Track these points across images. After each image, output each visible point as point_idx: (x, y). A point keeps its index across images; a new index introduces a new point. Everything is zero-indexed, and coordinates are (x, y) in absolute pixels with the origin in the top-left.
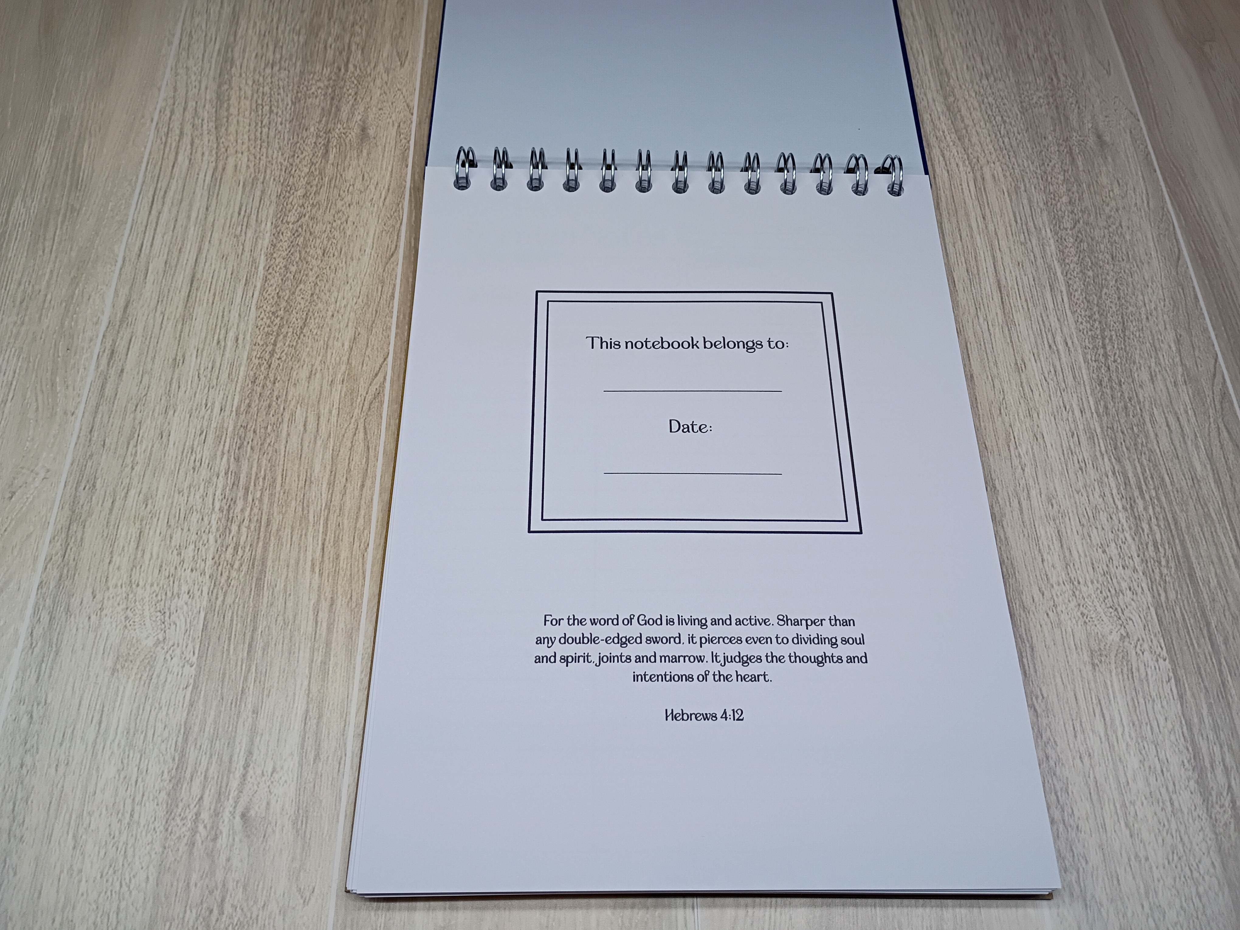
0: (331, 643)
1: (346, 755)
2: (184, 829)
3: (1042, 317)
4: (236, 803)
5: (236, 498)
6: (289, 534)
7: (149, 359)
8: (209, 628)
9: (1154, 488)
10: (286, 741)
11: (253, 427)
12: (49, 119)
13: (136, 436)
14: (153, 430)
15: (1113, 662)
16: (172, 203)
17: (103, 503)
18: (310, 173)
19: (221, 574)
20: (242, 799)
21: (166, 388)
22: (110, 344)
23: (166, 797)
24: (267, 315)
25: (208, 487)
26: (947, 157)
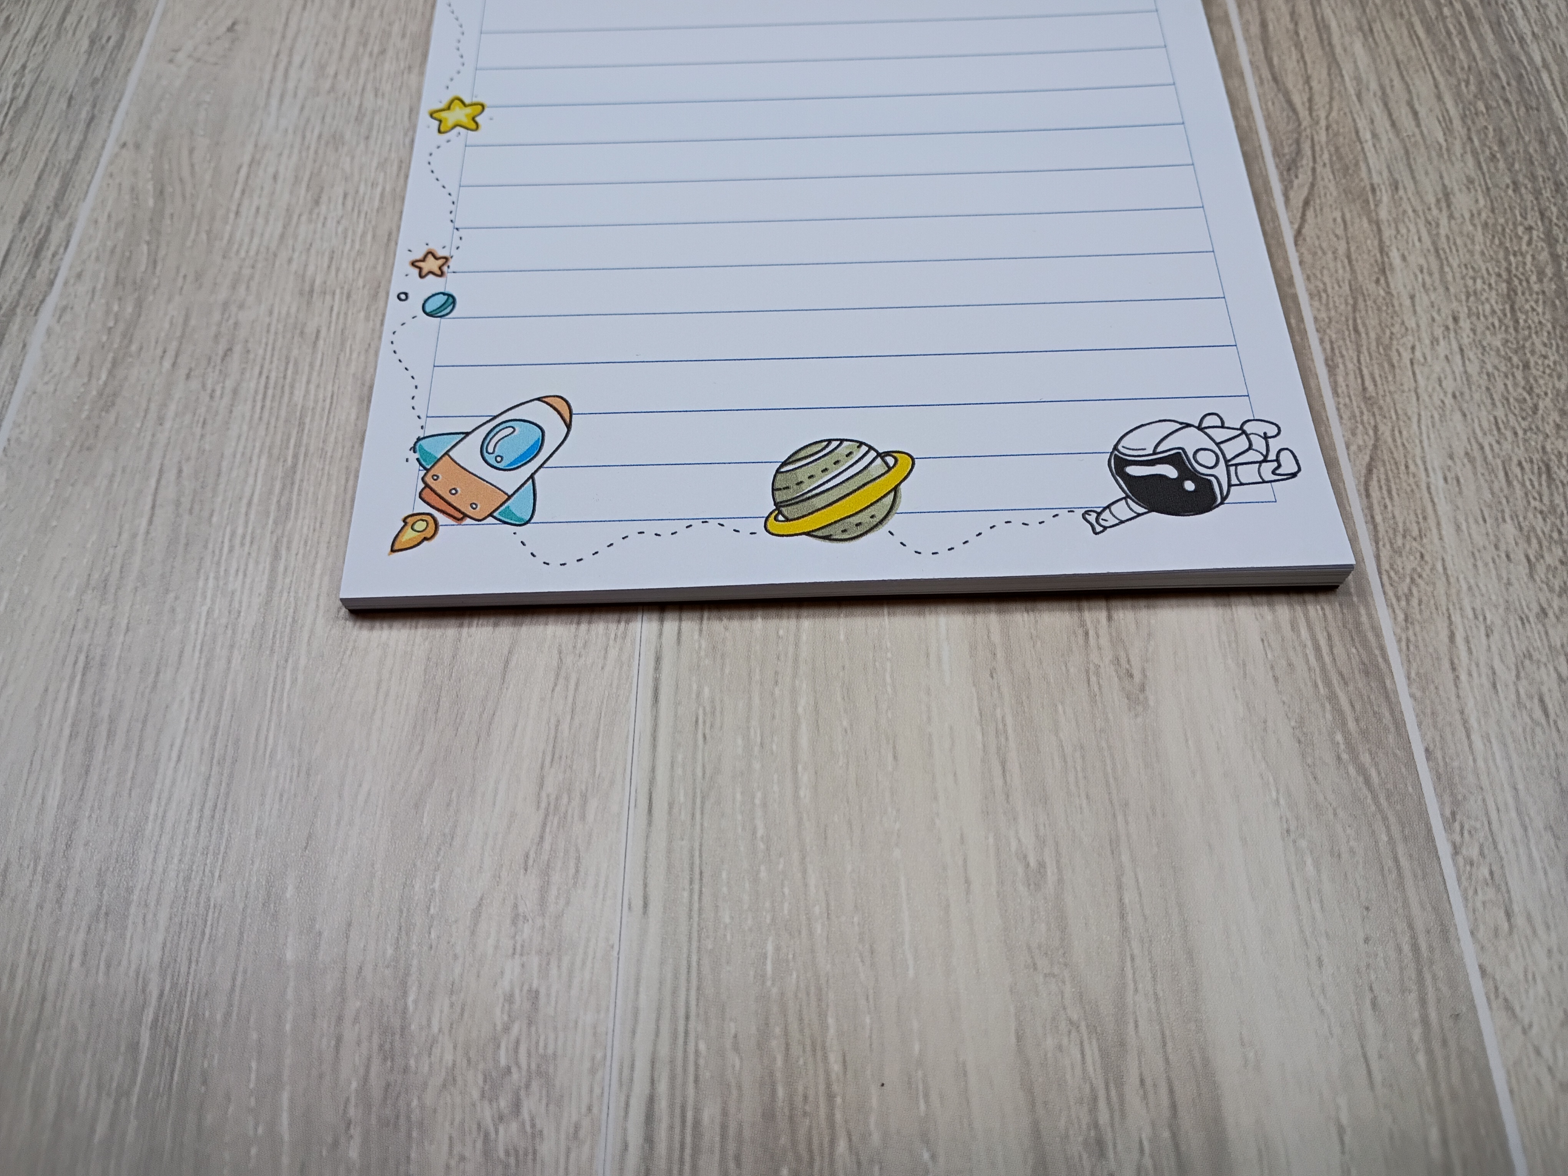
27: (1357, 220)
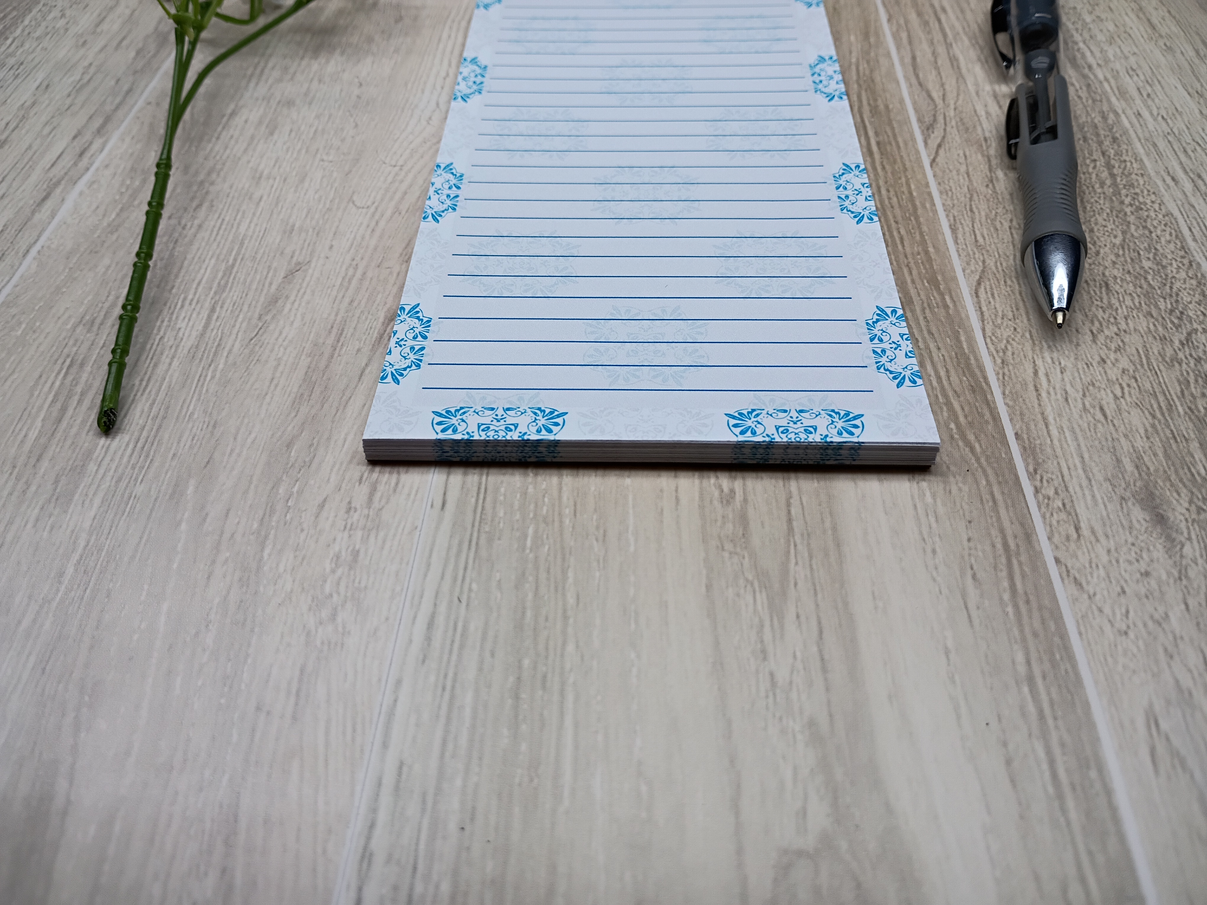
27: (974, 155)
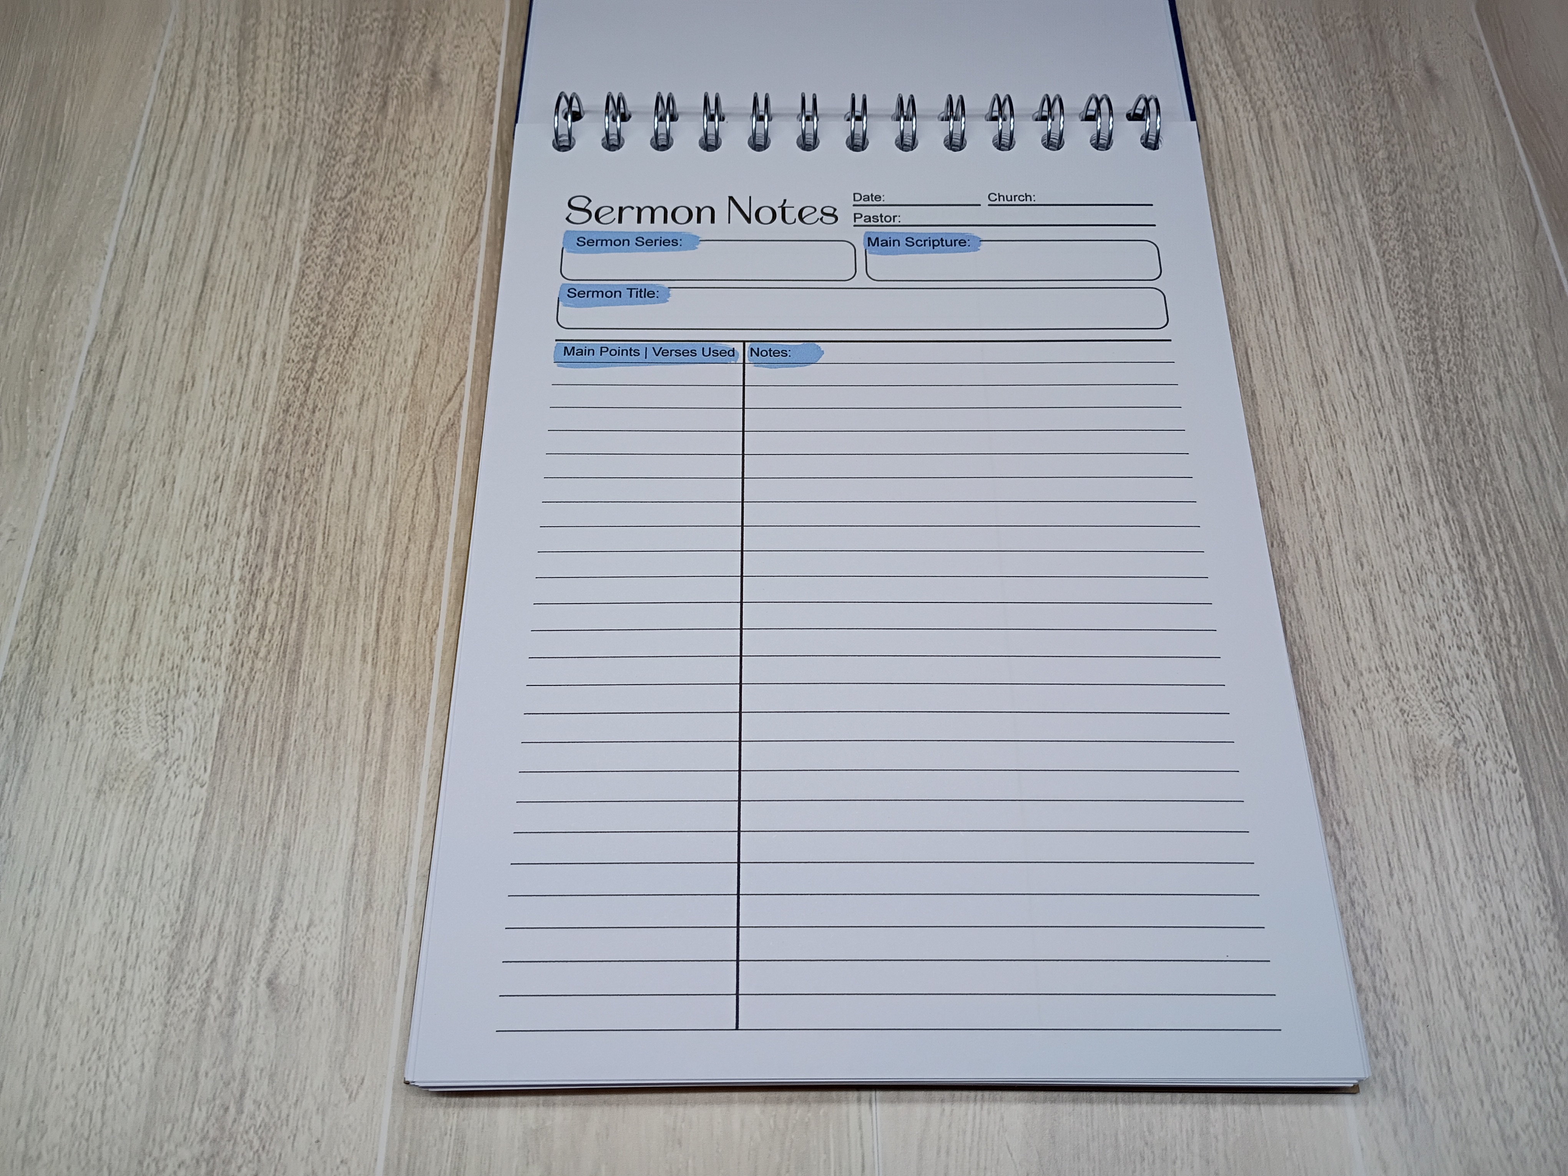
0: (387, 755)
1: (406, 903)
2: (191, 1001)
3: (1350, 312)
4: (261, 966)
5: (262, 564)
6: (333, 611)
7: (147, 382)
8: (225, 736)
9: (1502, 541)
10: (326, 884)
11: (286, 470)
12: (19, 67)
13: (130, 483)
14: (152, 476)
15: (1443, 774)
16: (180, 175)
17: (86, 571)
18: (363, 133)
19: (242, 666)
20: (268, 961)
21: (170, 420)
22: (97, 362)
23: (167, 958)
24: (305, 322)
25: (225, 550)
26: (1221, 100)
